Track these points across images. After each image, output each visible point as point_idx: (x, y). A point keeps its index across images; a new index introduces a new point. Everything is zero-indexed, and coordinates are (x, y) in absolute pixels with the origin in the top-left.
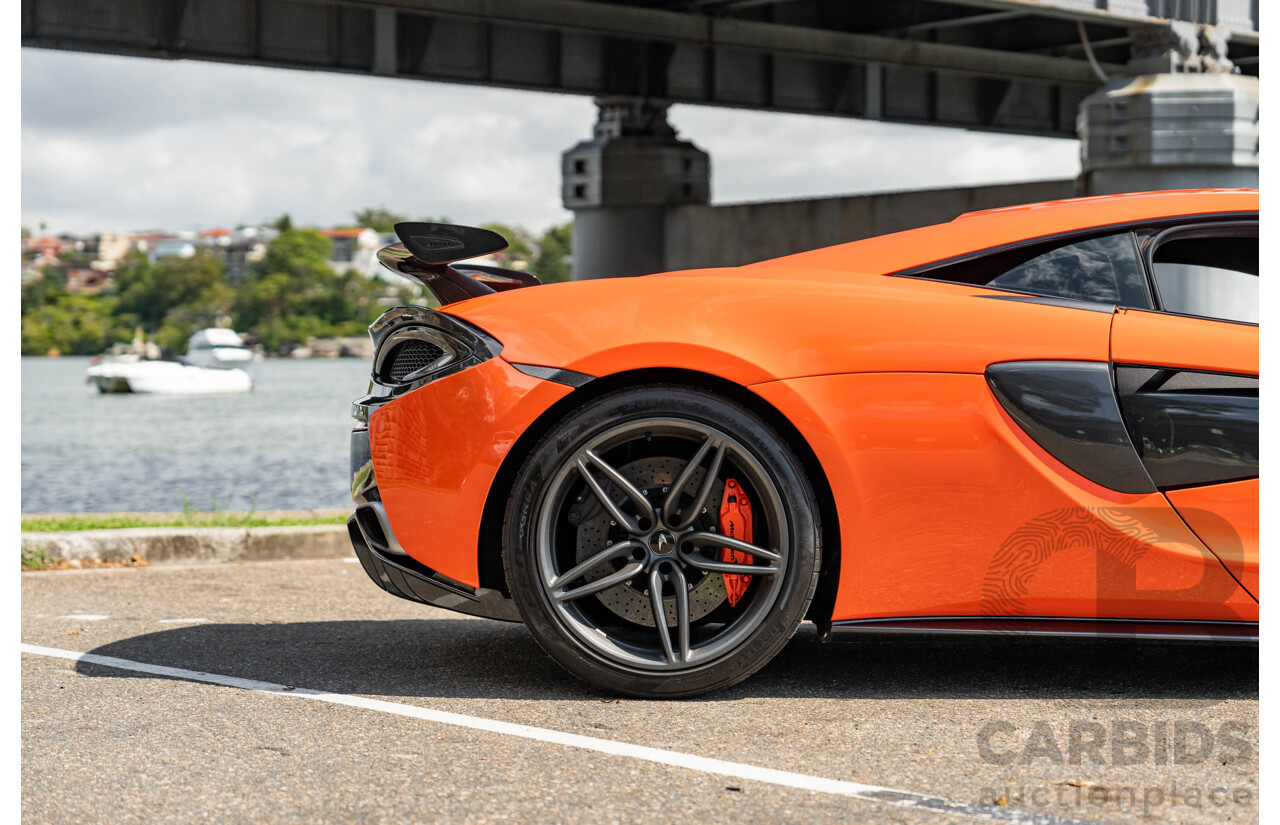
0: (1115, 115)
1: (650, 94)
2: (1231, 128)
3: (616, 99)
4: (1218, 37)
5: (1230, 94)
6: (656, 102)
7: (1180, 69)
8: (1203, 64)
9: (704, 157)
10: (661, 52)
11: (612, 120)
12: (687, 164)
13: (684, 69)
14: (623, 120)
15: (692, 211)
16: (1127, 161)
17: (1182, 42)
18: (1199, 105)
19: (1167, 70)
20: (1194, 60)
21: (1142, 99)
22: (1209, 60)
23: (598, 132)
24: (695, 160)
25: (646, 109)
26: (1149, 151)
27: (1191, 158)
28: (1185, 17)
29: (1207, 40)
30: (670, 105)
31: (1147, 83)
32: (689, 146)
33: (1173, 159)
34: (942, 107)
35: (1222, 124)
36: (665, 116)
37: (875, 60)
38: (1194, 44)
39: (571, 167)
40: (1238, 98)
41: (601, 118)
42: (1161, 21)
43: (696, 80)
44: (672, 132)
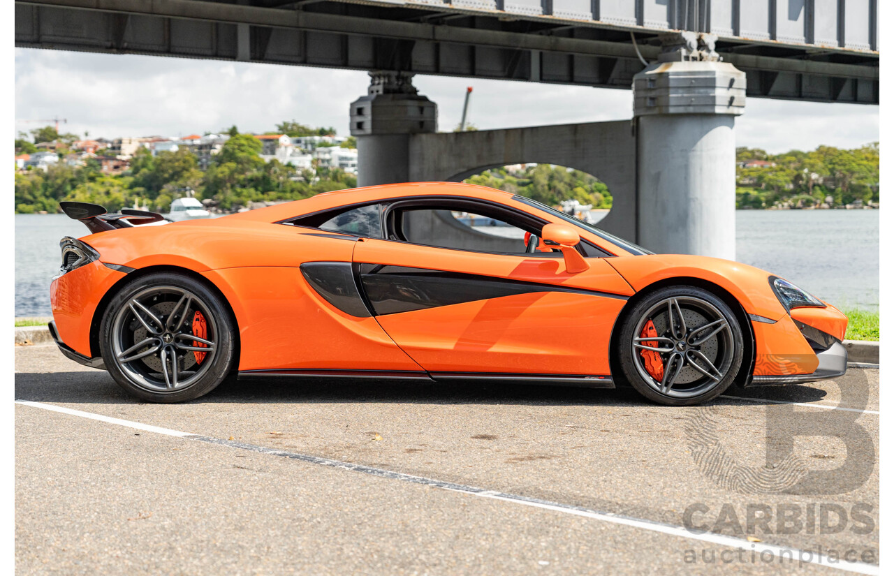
0: (649, 85)
1: (402, 69)
2: (714, 92)
3: (381, 72)
4: (710, 40)
5: (713, 73)
6: (404, 73)
7: (687, 58)
8: (700, 55)
9: (433, 106)
10: (407, 45)
11: (379, 84)
12: (422, 109)
13: (421, 54)
14: (384, 83)
15: (424, 137)
16: (656, 111)
17: (688, 43)
18: (696, 79)
19: (679, 60)
20: (695, 53)
21: (663, 76)
22: (704, 53)
23: (371, 92)
24: (426, 107)
25: (398, 78)
26: (667, 106)
27: (691, 110)
28: (690, 29)
29: (703, 42)
30: (413, 76)
31: (667, 67)
32: (424, 99)
33: (681, 110)
34: (577, 73)
35: (709, 90)
36: (411, 81)
37: (535, 48)
38: (695, 44)
39: (355, 112)
40: (718, 75)
41: (373, 84)
42: (676, 31)
43: (428, 61)
44: (415, 91)
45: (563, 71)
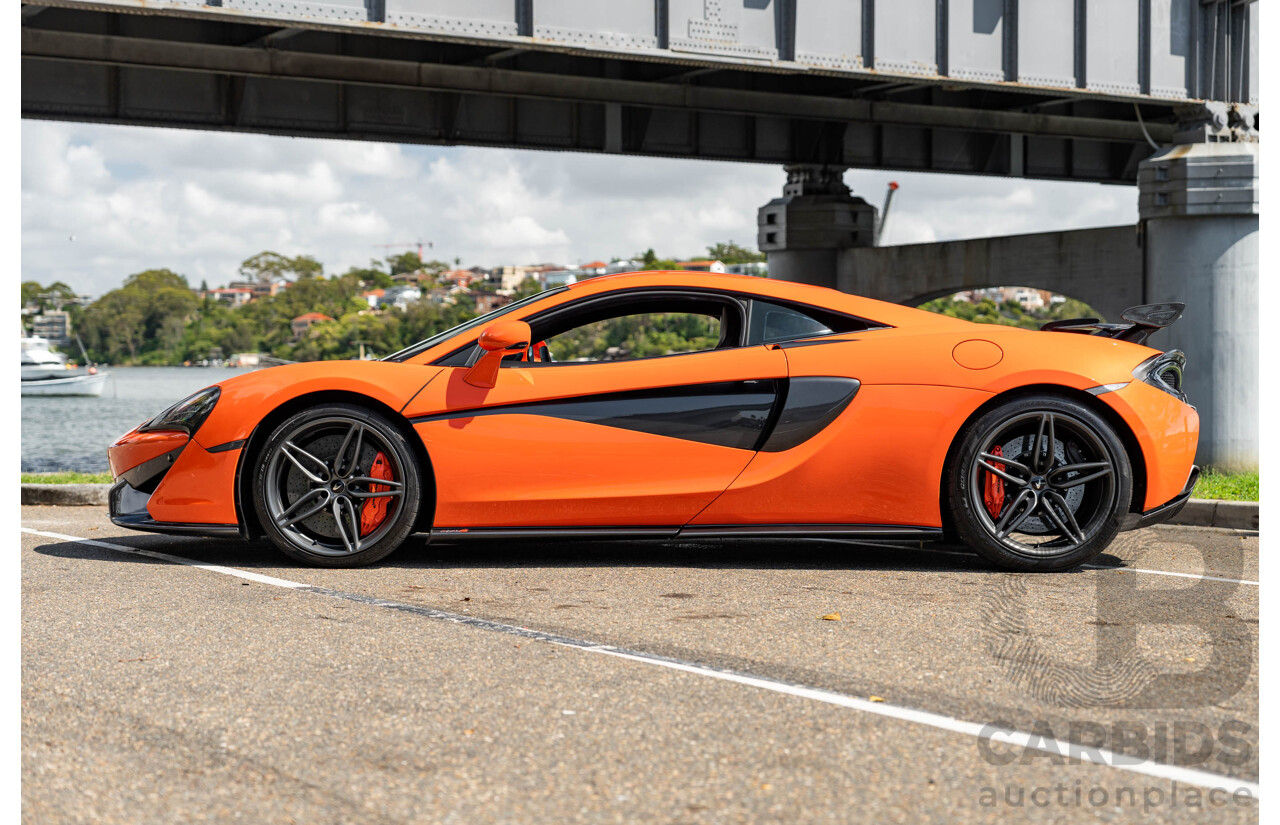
0: (1159, 176)
1: (830, 161)
2: (1252, 185)
3: (800, 166)
5: (1250, 158)
6: (832, 167)
7: (1213, 139)
8: (1233, 133)
9: (871, 211)
10: (836, 129)
11: (797, 182)
12: (855, 215)
13: (857, 140)
14: (805, 181)
15: (857, 252)
16: (1168, 212)
17: (1215, 118)
18: (1225, 167)
19: (1202, 141)
20: (1226, 131)
21: (1178, 163)
22: (1239, 131)
23: (787, 192)
24: (861, 210)
25: (824, 173)
26: (1185, 204)
27: (1218, 209)
28: (1219, 98)
29: (1238, 115)
30: (845, 171)
31: (1185, 150)
32: (860, 201)
33: (1204, 210)
34: (1077, 164)
35: (1244, 182)
36: (842, 177)
37: (1018, 131)
38: (1224, 119)
39: (765, 220)
40: (1256, 161)
41: (789, 179)
42: (1198, 101)
43: (867, 150)
44: (847, 190)
45: (1058, 163)
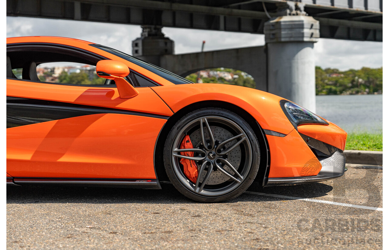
0: (271, 28)
1: (157, 24)
2: (303, 31)
3: (147, 26)
4: (301, 5)
5: (303, 21)
6: (158, 27)
7: (290, 14)
8: (297, 13)
9: (172, 42)
10: (159, 13)
11: (146, 32)
12: (166, 43)
13: (166, 17)
14: (149, 32)
15: (167, 57)
16: (275, 40)
17: (290, 7)
18: (294, 25)
19: (286, 15)
20: (294, 12)
21: (279, 23)
22: (299, 12)
23: (142, 35)
24: (169, 43)
25: (155, 29)
26: (280, 38)
27: (292, 39)
29: (298, 6)
30: (162, 27)
31: (281, 18)
32: (168, 39)
33: (287, 40)
34: (243, 27)
35: (301, 30)
36: (161, 31)
37: (222, 14)
38: (294, 7)
39: (134, 45)
40: (305, 22)
41: (143, 31)
42: (284, 1)
43: (170, 21)
44: (163, 35)
45: (236, 25)
